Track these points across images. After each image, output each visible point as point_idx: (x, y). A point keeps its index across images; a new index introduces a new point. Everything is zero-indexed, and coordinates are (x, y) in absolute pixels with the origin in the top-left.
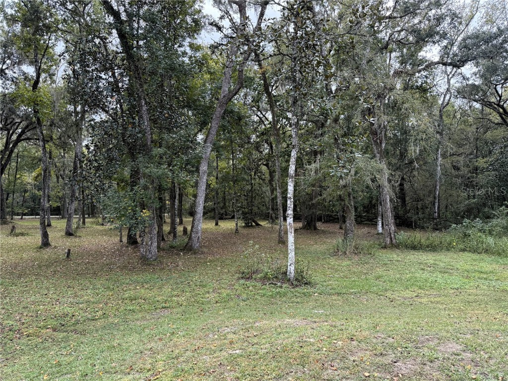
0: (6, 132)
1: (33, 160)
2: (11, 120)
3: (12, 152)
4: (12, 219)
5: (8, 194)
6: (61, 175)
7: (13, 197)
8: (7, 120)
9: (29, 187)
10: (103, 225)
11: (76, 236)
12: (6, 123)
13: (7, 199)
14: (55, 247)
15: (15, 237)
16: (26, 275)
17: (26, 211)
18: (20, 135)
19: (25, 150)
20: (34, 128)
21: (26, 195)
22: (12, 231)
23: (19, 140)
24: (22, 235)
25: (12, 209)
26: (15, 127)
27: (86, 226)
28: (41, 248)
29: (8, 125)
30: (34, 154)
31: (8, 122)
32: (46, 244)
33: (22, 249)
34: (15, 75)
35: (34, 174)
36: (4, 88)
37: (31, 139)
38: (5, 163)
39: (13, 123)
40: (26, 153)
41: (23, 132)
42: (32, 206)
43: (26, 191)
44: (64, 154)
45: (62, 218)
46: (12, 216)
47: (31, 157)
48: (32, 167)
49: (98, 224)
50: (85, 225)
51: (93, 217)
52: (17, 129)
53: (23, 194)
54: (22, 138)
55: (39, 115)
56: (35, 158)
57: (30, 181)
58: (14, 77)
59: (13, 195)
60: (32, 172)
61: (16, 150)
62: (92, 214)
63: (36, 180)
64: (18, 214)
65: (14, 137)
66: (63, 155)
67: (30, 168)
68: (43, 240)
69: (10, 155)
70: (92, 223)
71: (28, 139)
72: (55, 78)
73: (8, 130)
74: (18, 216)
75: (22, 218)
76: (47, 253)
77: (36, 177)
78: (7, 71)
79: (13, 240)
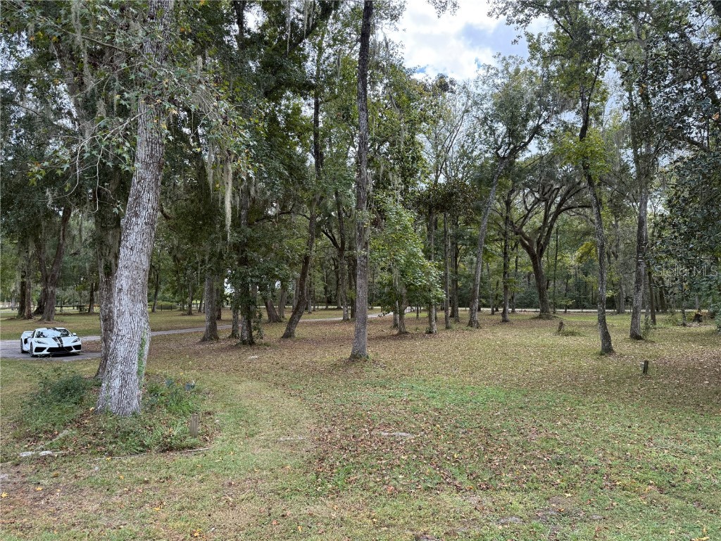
0: (543, 204)
1: (575, 236)
2: (549, 187)
3: (551, 227)
4: (554, 313)
5: (548, 281)
6: (613, 253)
7: (554, 285)
8: (544, 189)
9: (572, 272)
10: (684, 325)
11: (646, 341)
12: (543, 192)
13: (547, 288)
14: (621, 356)
15: (565, 338)
16: (592, 392)
17: (571, 303)
18: (560, 205)
19: (566, 223)
20: (577, 192)
21: (569, 282)
22: (560, 328)
23: (558, 212)
24: (573, 335)
25: (554, 300)
26: (554, 196)
27: (657, 326)
28: (601, 354)
29: (546, 193)
30: (577, 226)
31: (546, 190)
32: (607, 349)
33: (577, 354)
34: (554, 128)
35: (577, 254)
36: (540, 149)
37: (573, 208)
38: (544, 243)
39: (551, 191)
40: (566, 227)
41: (563, 201)
42: (577, 296)
43: (569, 277)
44: (617, 221)
45: (618, 313)
46: (554, 309)
47: (573, 231)
48: (575, 245)
49: (675, 323)
50: (655, 324)
51: (664, 312)
52: (556, 197)
53: (566, 280)
54: (563, 208)
55: (591, 171)
56: (577, 232)
57: (573, 263)
58: (552, 131)
59: (554, 282)
60: (574, 251)
61: (555, 225)
62: (662, 308)
63: (580, 262)
64: (561, 307)
65: (553, 208)
66: (614, 223)
67: (573, 246)
68: (603, 344)
69: (549, 232)
70: (667, 322)
71: (570, 208)
72: (601, 117)
73: (546, 200)
74: (561, 308)
75: (565, 312)
76: (611, 363)
77: (581, 258)
78: (543, 126)
79: (564, 341)
